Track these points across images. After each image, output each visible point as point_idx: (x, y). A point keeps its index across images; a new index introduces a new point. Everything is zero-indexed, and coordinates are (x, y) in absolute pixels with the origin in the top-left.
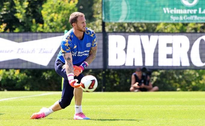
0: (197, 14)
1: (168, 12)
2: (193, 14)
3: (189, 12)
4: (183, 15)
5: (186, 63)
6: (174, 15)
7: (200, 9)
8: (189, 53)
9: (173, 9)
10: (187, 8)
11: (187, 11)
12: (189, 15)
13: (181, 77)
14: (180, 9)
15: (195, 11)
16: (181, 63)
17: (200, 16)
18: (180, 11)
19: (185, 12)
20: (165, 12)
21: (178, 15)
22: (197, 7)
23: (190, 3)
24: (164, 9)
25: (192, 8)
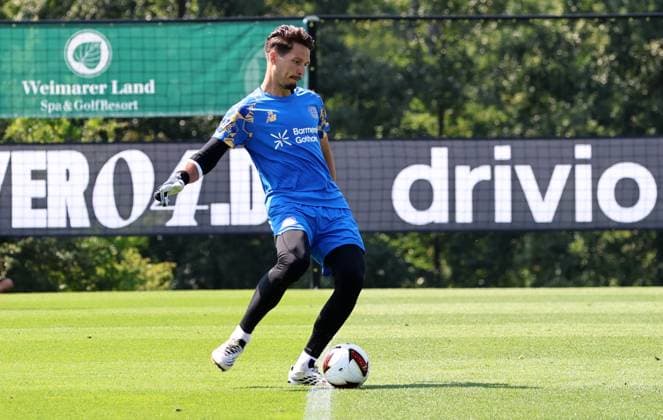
0: (108, 95)
1: (35, 90)
2: (97, 97)
3: (88, 90)
4: (72, 98)
5: (80, 220)
6: (50, 98)
7: (115, 83)
8: (88, 195)
9: (48, 84)
10: (83, 81)
11: (82, 90)
12: (87, 98)
13: (69, 255)
14: (64, 83)
15: (102, 88)
16: (68, 219)
17: (115, 102)
18: (64, 90)
19: (77, 90)
20: (27, 91)
21: (60, 98)
22: (105, 77)
23: (90, 68)
24: (25, 83)
25: (95, 80)
